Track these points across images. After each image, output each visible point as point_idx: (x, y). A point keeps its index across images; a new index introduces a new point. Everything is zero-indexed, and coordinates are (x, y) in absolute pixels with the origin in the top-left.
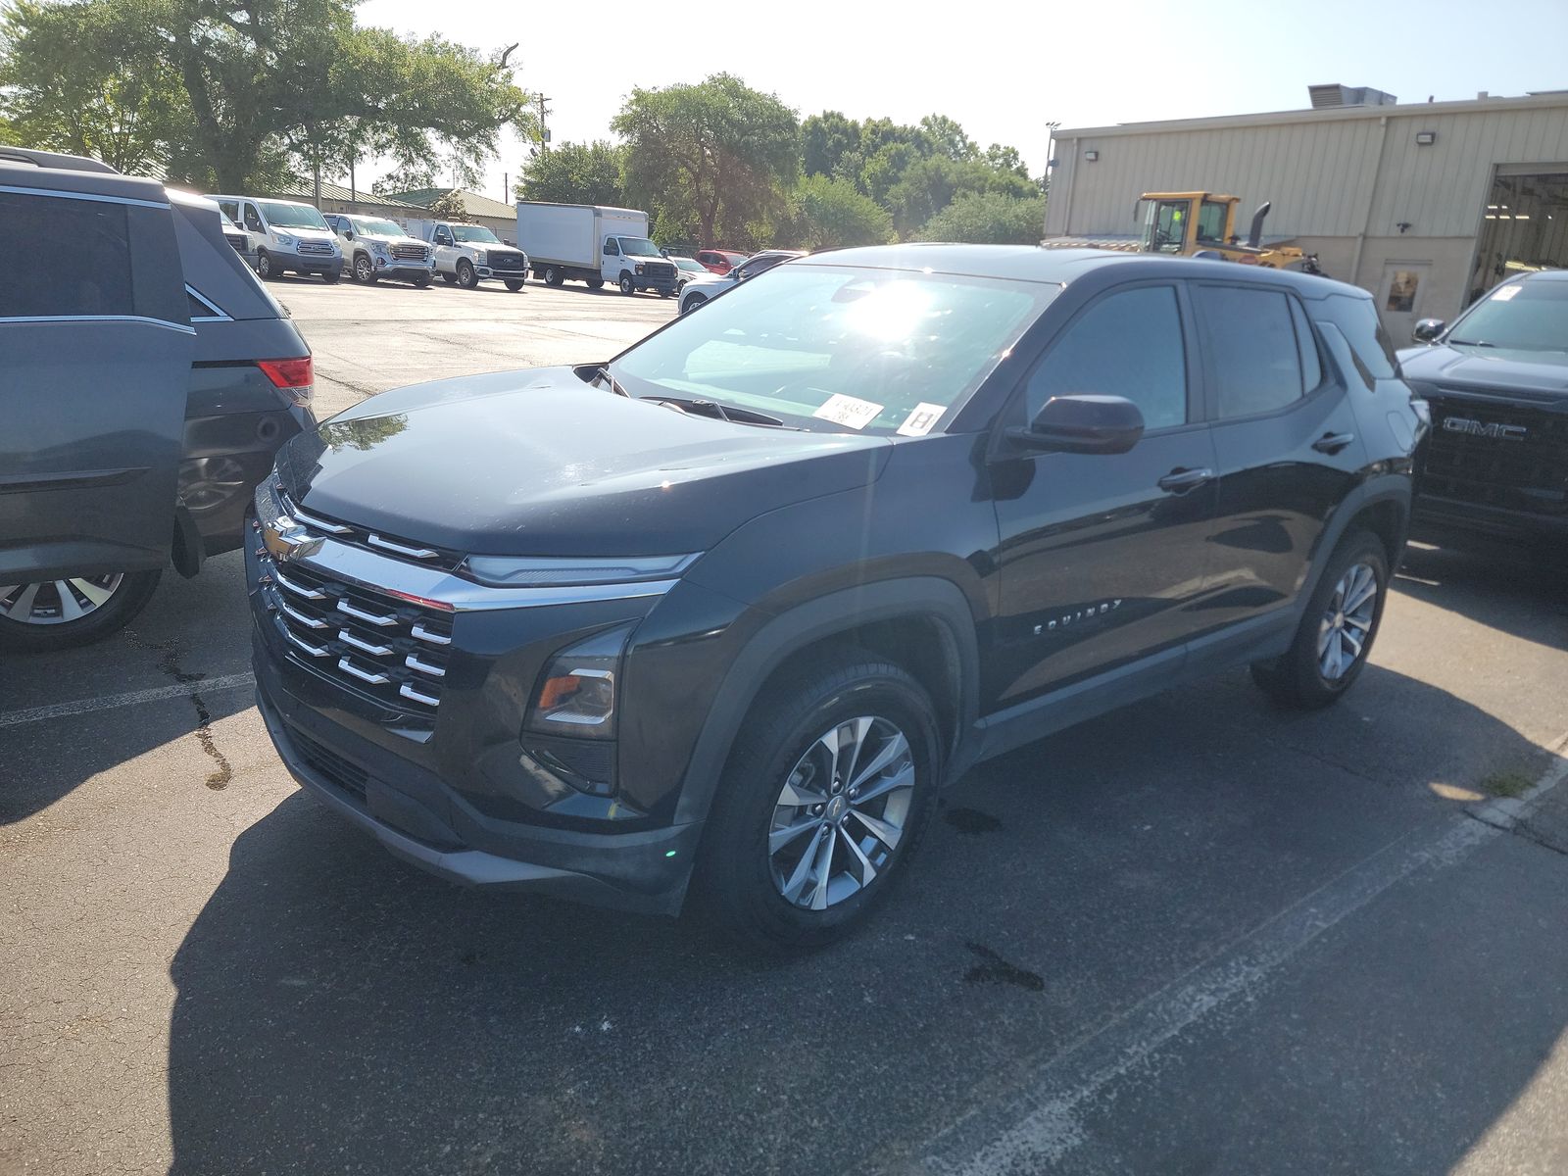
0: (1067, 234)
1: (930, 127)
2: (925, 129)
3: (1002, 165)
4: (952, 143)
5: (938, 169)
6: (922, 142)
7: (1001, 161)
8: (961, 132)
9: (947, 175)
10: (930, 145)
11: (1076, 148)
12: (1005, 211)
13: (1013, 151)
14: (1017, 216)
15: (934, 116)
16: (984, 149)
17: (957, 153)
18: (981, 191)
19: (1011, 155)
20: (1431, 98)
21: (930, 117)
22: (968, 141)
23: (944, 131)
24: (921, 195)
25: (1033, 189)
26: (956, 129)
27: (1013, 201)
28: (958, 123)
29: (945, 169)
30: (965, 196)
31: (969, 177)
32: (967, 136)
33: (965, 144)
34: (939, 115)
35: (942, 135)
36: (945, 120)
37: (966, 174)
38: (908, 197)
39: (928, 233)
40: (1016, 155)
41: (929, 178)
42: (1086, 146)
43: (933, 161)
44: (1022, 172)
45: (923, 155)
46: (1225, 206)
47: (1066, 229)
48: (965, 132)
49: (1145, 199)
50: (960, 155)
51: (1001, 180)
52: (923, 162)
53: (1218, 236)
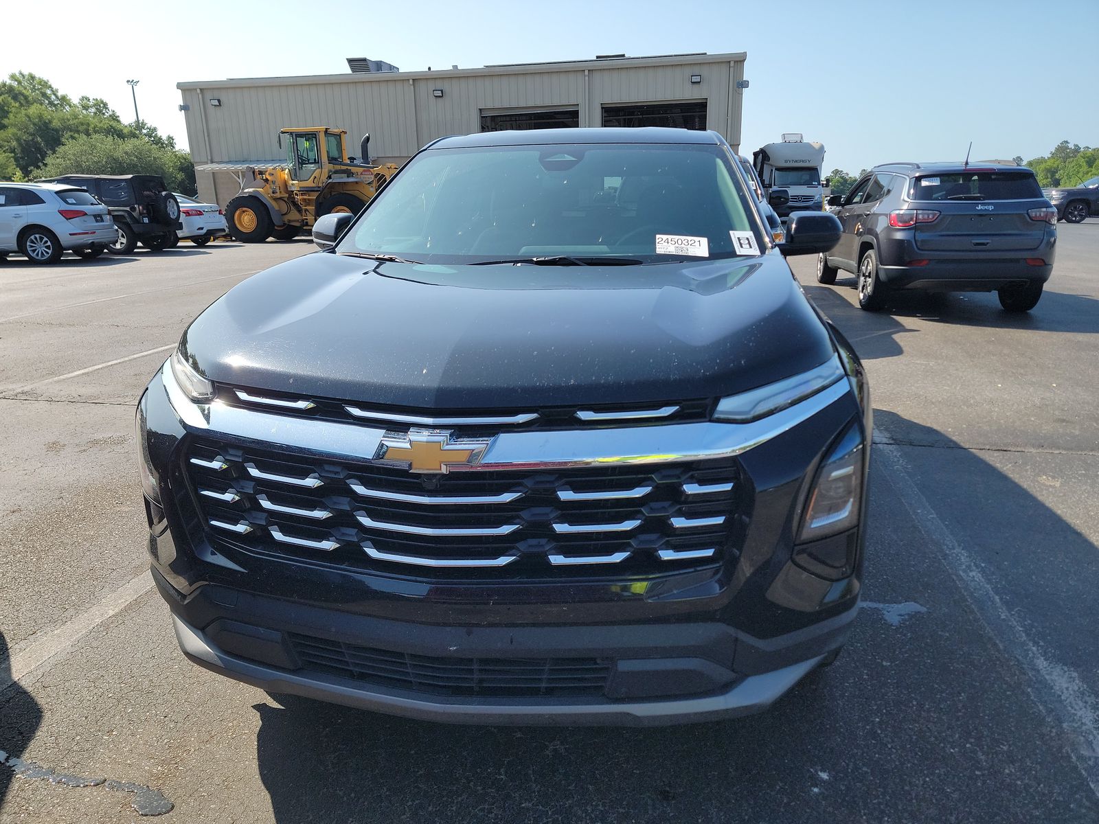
0: (212, 162)
1: (20, 83)
2: (15, 84)
3: (95, 113)
4: (44, 95)
5: (40, 117)
6: (16, 94)
7: (93, 110)
8: (50, 87)
9: (50, 122)
10: (26, 98)
11: (200, 96)
12: (114, 149)
13: (102, 102)
14: (126, 153)
15: (21, 73)
16: (75, 100)
17: (51, 103)
18: (88, 134)
19: (101, 106)
20: (429, 68)
21: (18, 74)
22: (59, 94)
23: (34, 86)
24: (30, 138)
25: (131, 131)
26: (45, 84)
27: (120, 141)
28: (45, 79)
29: (47, 116)
30: (73, 138)
31: (71, 122)
32: (57, 90)
33: (57, 97)
34: (26, 73)
35: (34, 89)
36: (32, 77)
37: (69, 120)
38: (18, 140)
39: (47, 169)
40: (105, 105)
41: (34, 124)
42: (208, 95)
43: (33, 110)
44: (114, 118)
45: (21, 105)
46: (338, 137)
47: (209, 158)
48: (54, 86)
49: (283, 133)
50: (55, 105)
51: (101, 125)
52: (23, 112)
53: (339, 157)
